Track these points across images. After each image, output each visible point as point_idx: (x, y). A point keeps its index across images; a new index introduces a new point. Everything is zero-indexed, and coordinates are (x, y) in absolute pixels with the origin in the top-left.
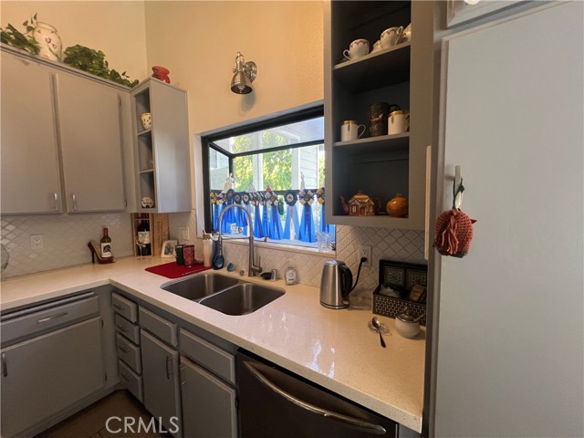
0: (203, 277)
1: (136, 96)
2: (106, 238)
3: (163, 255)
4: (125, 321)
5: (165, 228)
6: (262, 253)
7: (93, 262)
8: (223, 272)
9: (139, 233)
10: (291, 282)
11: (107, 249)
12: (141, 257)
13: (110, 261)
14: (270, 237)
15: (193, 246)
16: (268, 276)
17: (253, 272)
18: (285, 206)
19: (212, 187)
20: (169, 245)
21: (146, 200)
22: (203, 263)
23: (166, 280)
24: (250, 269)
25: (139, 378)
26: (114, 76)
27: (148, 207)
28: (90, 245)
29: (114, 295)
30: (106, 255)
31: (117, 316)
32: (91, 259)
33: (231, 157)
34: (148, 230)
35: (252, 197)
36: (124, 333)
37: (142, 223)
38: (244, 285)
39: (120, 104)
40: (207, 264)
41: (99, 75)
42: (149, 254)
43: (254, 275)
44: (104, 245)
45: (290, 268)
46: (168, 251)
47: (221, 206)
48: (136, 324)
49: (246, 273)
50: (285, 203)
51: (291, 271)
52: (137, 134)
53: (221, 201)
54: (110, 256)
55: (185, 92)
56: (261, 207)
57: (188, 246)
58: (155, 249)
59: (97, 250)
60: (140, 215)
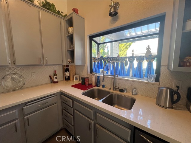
0: (94, 90)
1: (66, 21)
2: (55, 74)
3: (74, 81)
4: (67, 106)
5: (74, 71)
6: (118, 81)
7: (51, 83)
8: (101, 88)
9: (66, 72)
10: (134, 94)
11: (56, 78)
12: (67, 81)
13: (57, 82)
14: (120, 75)
15: (88, 78)
16: (122, 91)
17: (115, 89)
18: (129, 63)
19: (93, 56)
20: (76, 77)
21: (69, 60)
22: (91, 84)
23: (82, 91)
24: (114, 88)
25: (73, 127)
26: (59, 12)
27: (70, 63)
28: (50, 77)
29: (62, 96)
30: (56, 80)
31: (63, 103)
32: (50, 81)
33: (98, 44)
34: (69, 71)
35: (111, 59)
36: (67, 110)
37: (67, 69)
38: (114, 94)
39: (61, 24)
40: (94, 84)
41: (54, 12)
42: (69, 80)
43: (115, 90)
44: (55, 76)
45: (135, 88)
46: (76, 79)
47: (96, 63)
48: (72, 108)
49: (112, 89)
50: (128, 61)
51: (134, 90)
52: (66, 36)
53: (97, 61)
54: (56, 81)
55: (84, 19)
56: (115, 63)
57: (86, 78)
58: (71, 78)
59: (53, 78)
60: (65, 66)
